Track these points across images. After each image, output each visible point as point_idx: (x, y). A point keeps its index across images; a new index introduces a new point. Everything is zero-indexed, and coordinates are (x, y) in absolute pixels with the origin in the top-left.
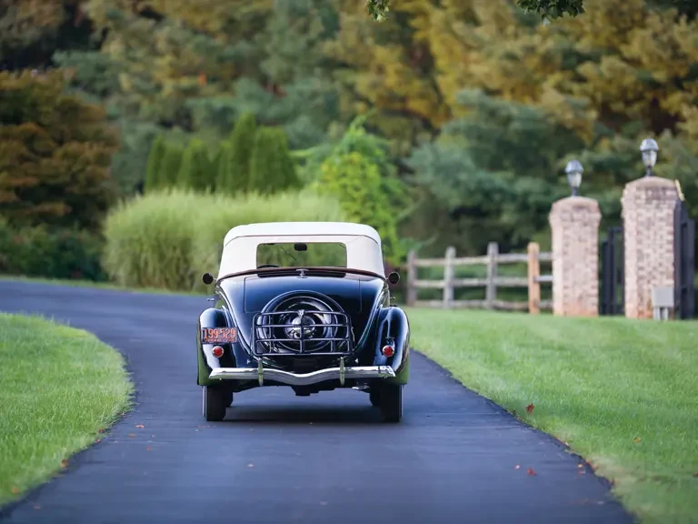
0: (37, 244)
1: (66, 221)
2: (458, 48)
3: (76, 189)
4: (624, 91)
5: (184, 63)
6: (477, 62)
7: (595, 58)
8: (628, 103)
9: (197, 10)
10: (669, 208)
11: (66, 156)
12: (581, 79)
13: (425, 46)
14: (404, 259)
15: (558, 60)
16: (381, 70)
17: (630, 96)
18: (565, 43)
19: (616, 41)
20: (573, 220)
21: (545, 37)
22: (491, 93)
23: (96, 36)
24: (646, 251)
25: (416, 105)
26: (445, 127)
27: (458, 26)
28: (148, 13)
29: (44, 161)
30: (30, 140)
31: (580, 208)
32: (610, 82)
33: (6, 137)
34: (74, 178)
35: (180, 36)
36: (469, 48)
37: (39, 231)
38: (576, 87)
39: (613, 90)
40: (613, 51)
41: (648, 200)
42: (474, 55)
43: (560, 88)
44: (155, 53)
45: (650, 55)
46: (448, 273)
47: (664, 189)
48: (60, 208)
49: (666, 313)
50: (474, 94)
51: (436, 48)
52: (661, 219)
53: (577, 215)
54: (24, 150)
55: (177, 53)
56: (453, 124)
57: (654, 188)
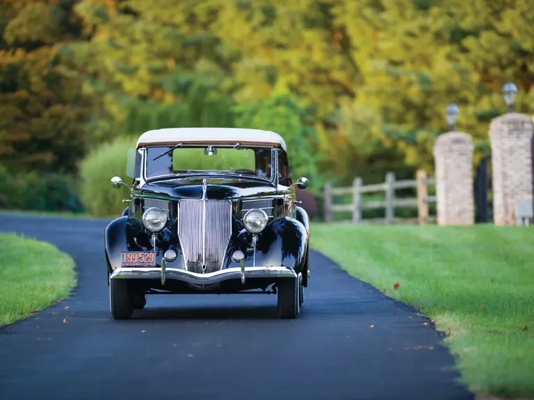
0: (31, 186)
1: (54, 168)
2: (369, 30)
3: (61, 142)
4: (499, 58)
5: (156, 48)
6: (383, 39)
7: (475, 33)
8: (503, 68)
9: (164, 7)
10: (527, 137)
11: (52, 116)
12: (464, 50)
13: (343, 29)
14: (322, 189)
15: (447, 36)
16: (309, 48)
17: (505, 62)
18: (452, 22)
19: (492, 20)
20: (451, 151)
21: (436, 18)
22: (395, 63)
23: (88, 30)
24: (510, 172)
25: (338, 75)
26: (360, 92)
27: (368, 12)
28: (127, 11)
29: (35, 121)
30: (23, 104)
31: (457, 141)
32: (488, 51)
33: (5, 102)
34: (59, 133)
35: (152, 28)
36: (377, 29)
37: (32, 176)
38: (461, 57)
39: (491, 58)
40: (489, 27)
41: (510, 132)
42: (381, 35)
43: (449, 57)
44: (134, 41)
45: (519, 29)
46: (357, 198)
47: (523, 123)
48: (48, 157)
49: (527, 222)
50: (381, 64)
51: (352, 31)
52: (521, 147)
53: (455, 147)
54: (19, 112)
55: (150, 40)
56: (366, 88)
57: (515, 122)
